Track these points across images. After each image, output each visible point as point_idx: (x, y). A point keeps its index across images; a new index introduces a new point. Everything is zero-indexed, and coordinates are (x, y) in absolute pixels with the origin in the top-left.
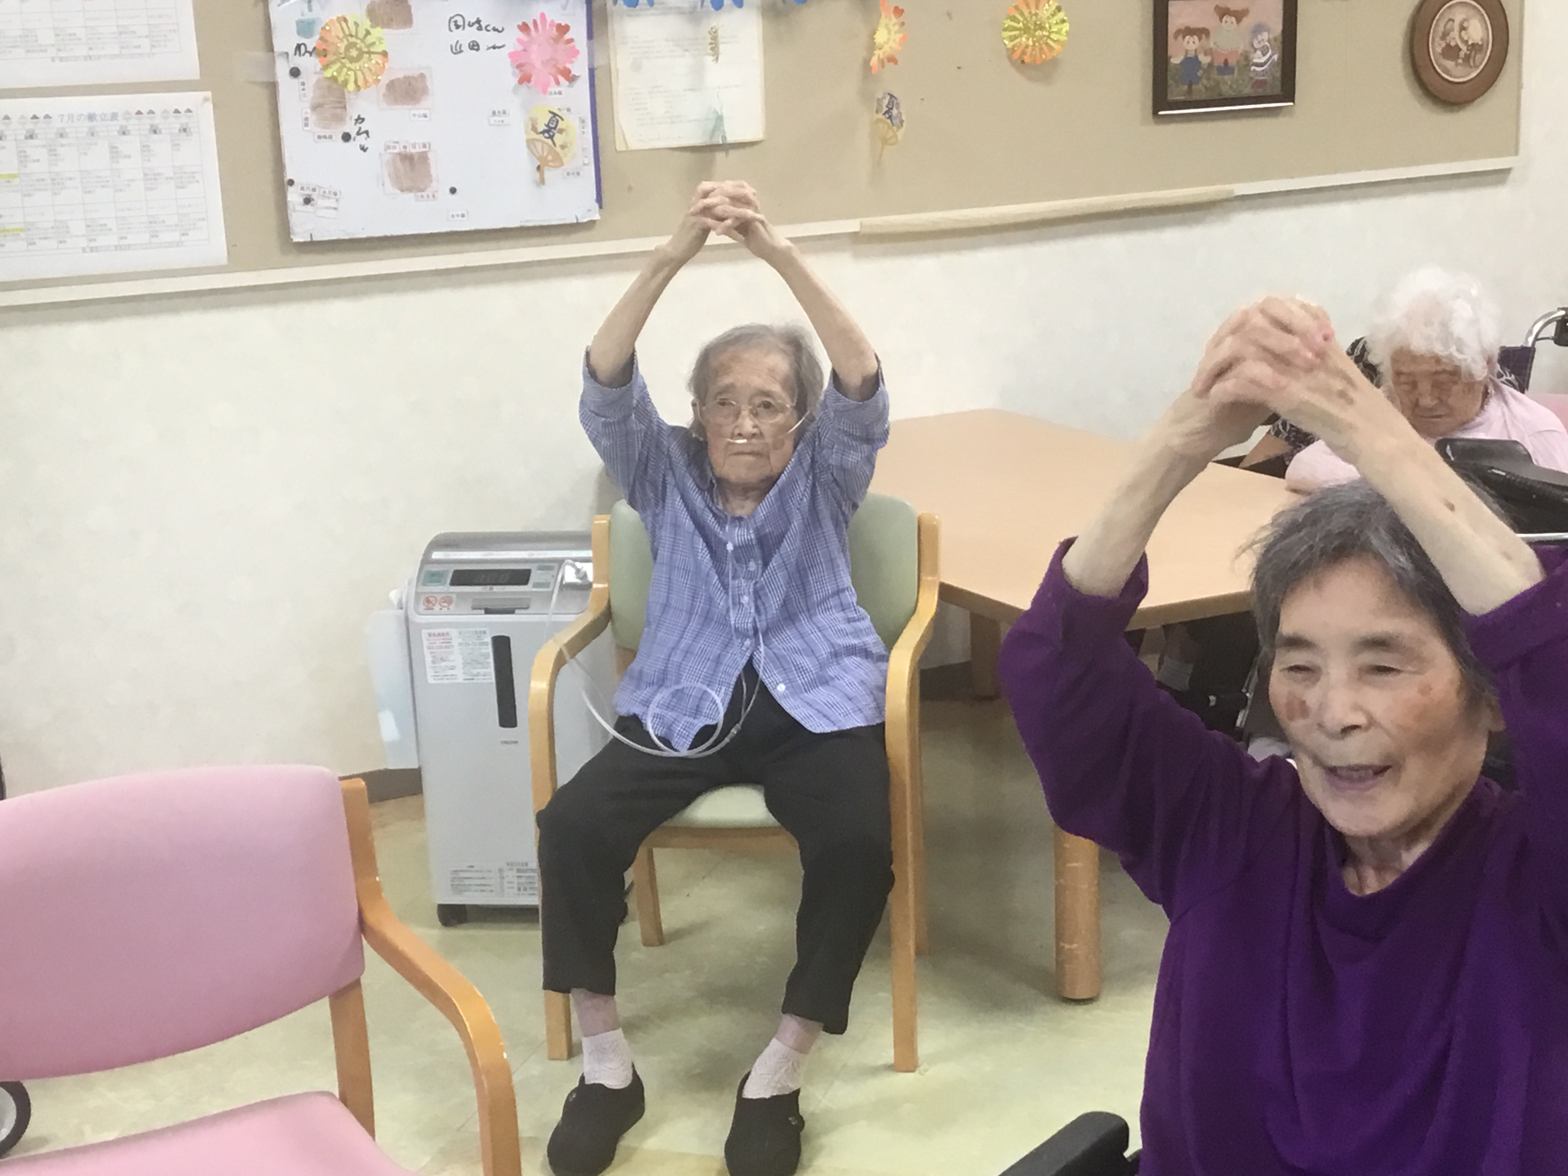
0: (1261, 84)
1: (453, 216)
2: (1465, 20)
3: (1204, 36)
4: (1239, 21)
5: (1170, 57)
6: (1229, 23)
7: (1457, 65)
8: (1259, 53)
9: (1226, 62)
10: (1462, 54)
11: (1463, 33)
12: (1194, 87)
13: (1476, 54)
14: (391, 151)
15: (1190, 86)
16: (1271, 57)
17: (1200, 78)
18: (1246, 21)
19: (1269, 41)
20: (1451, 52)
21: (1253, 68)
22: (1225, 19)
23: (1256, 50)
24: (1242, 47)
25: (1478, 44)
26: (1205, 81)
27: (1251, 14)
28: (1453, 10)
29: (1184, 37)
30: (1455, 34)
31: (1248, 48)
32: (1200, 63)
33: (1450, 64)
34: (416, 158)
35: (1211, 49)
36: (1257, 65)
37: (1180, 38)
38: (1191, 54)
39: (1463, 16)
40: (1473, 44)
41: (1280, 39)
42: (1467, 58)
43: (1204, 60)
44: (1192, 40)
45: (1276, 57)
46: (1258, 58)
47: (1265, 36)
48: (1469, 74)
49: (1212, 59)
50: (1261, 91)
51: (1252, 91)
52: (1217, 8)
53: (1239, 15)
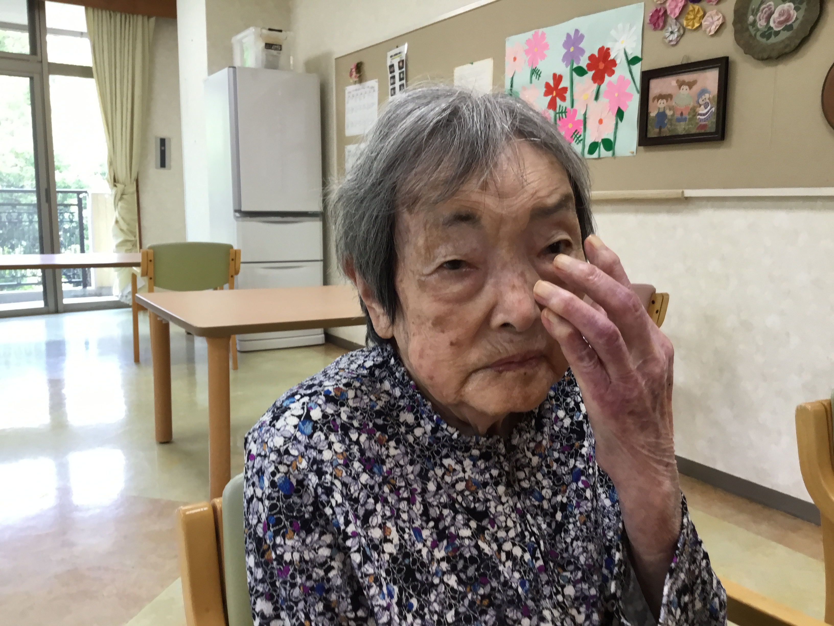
0: (704, 126)
3: (669, 99)
4: (690, 88)
5: (650, 113)
6: (685, 89)
8: (702, 107)
9: (682, 114)
12: (662, 130)
15: (660, 128)
16: (710, 109)
17: (666, 124)
18: (694, 88)
19: (709, 99)
21: (698, 117)
22: (682, 87)
23: (700, 105)
24: (692, 104)
26: (669, 126)
27: (698, 84)
29: (658, 101)
31: (696, 105)
32: (666, 115)
35: (673, 106)
36: (701, 115)
37: (656, 101)
38: (661, 110)
41: (716, 99)
43: (669, 113)
44: (662, 102)
45: (713, 109)
46: (702, 110)
47: (707, 96)
49: (674, 112)
50: (703, 131)
51: (698, 131)
52: (678, 81)
53: (691, 85)
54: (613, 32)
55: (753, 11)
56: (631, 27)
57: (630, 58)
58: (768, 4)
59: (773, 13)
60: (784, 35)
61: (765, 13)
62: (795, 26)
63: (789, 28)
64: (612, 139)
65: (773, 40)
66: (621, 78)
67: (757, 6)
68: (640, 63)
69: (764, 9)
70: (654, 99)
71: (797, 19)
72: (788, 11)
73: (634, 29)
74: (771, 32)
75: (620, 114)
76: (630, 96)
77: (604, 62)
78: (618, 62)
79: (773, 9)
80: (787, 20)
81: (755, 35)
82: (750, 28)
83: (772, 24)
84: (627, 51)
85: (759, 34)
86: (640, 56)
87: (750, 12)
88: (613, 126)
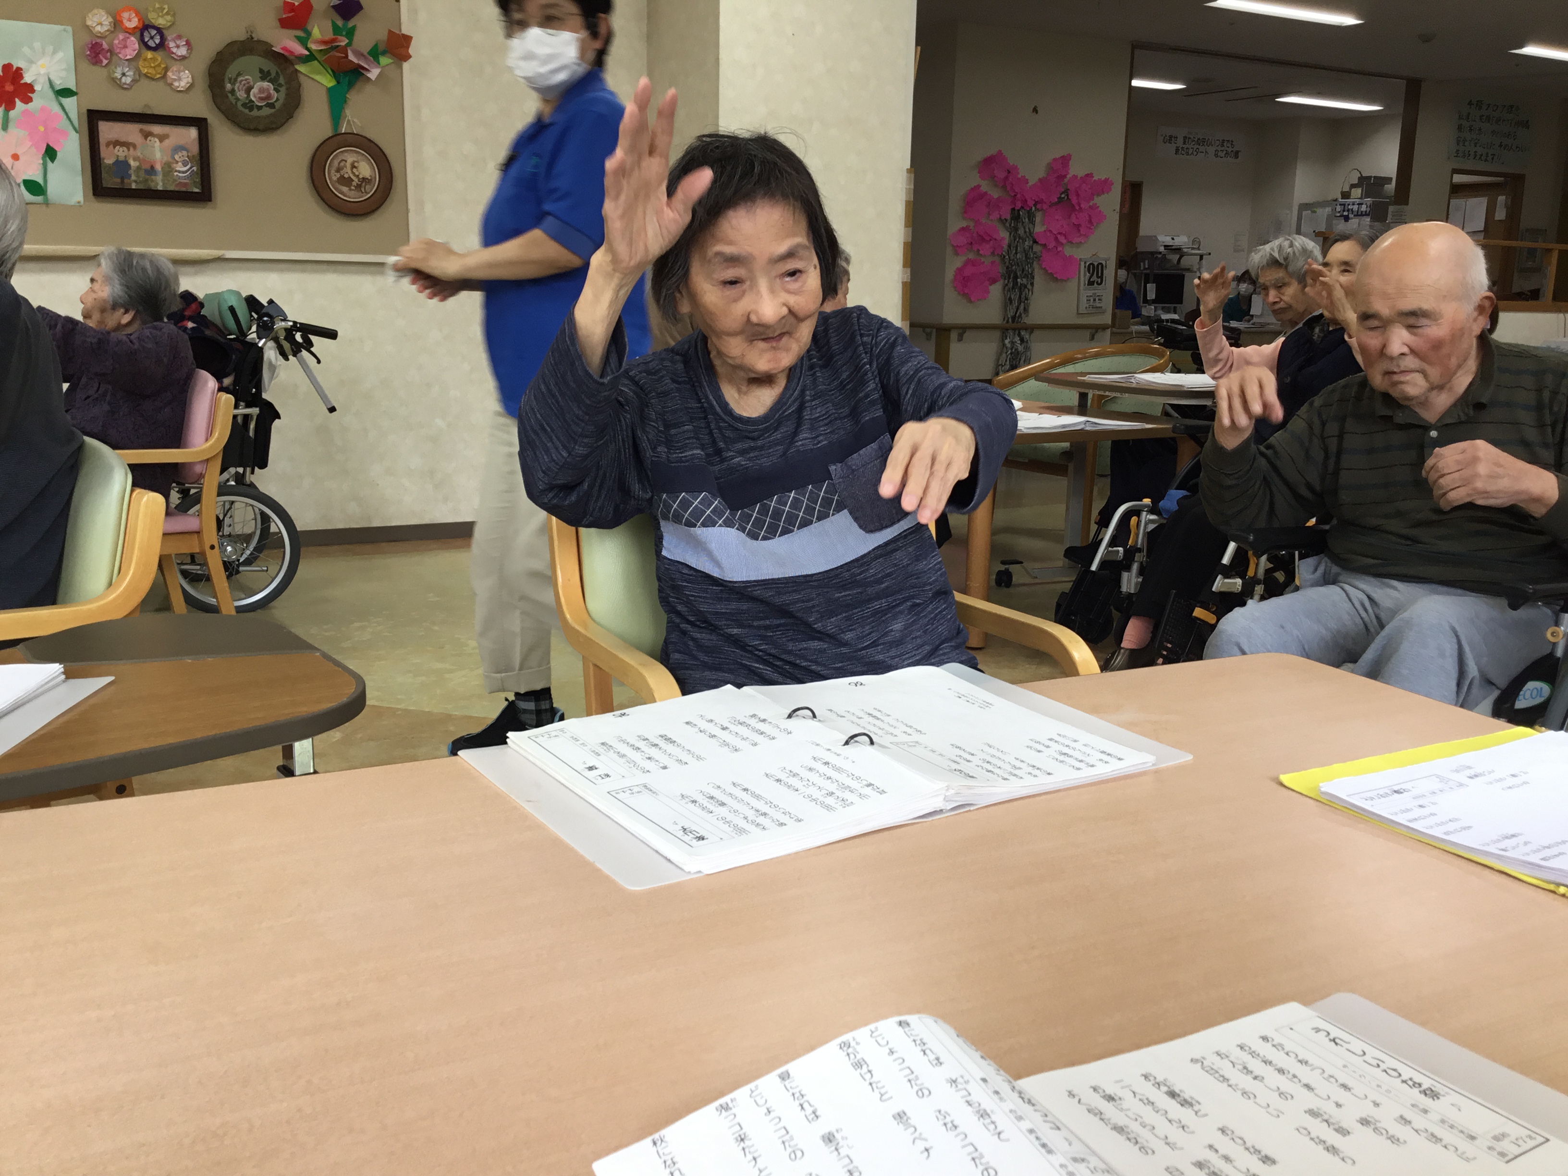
0: (185, 185)
2: (354, 162)
3: (131, 149)
4: (161, 141)
5: (104, 159)
6: (153, 141)
7: (350, 190)
8: (180, 164)
9: (152, 167)
10: (354, 183)
11: (355, 170)
12: (125, 181)
13: (366, 185)
15: (122, 179)
16: (191, 168)
17: (130, 175)
18: (167, 142)
19: (188, 157)
20: (345, 181)
21: (176, 174)
22: (149, 138)
23: (177, 162)
24: (165, 159)
25: (367, 179)
27: (171, 138)
28: (346, 154)
29: (114, 147)
30: (348, 169)
31: (171, 160)
32: (129, 165)
33: (345, 189)
35: (139, 157)
36: (179, 172)
37: (111, 146)
38: (121, 159)
39: (355, 159)
40: (363, 178)
42: (358, 187)
43: (133, 163)
44: (121, 149)
45: (195, 168)
46: (180, 167)
47: (185, 153)
48: (362, 197)
49: (140, 164)
50: (184, 189)
51: (177, 189)
52: (141, 131)
53: (162, 138)
54: (26, 50)
55: (230, 79)
56: (54, 52)
57: (58, 88)
58: (247, 77)
59: (253, 88)
60: (267, 111)
61: (244, 85)
62: (278, 105)
63: (271, 106)
64: (40, 181)
65: (255, 113)
66: (43, 109)
67: (234, 76)
68: (75, 97)
69: (242, 81)
70: (108, 144)
71: (277, 100)
72: (268, 90)
73: (60, 55)
74: (253, 105)
75: (50, 153)
76: (65, 134)
77: (13, 83)
78: (37, 87)
79: (252, 83)
80: (269, 97)
81: (236, 103)
82: (229, 95)
83: (253, 99)
84: (52, 78)
85: (239, 104)
86: (74, 89)
87: (226, 80)
88: (41, 167)
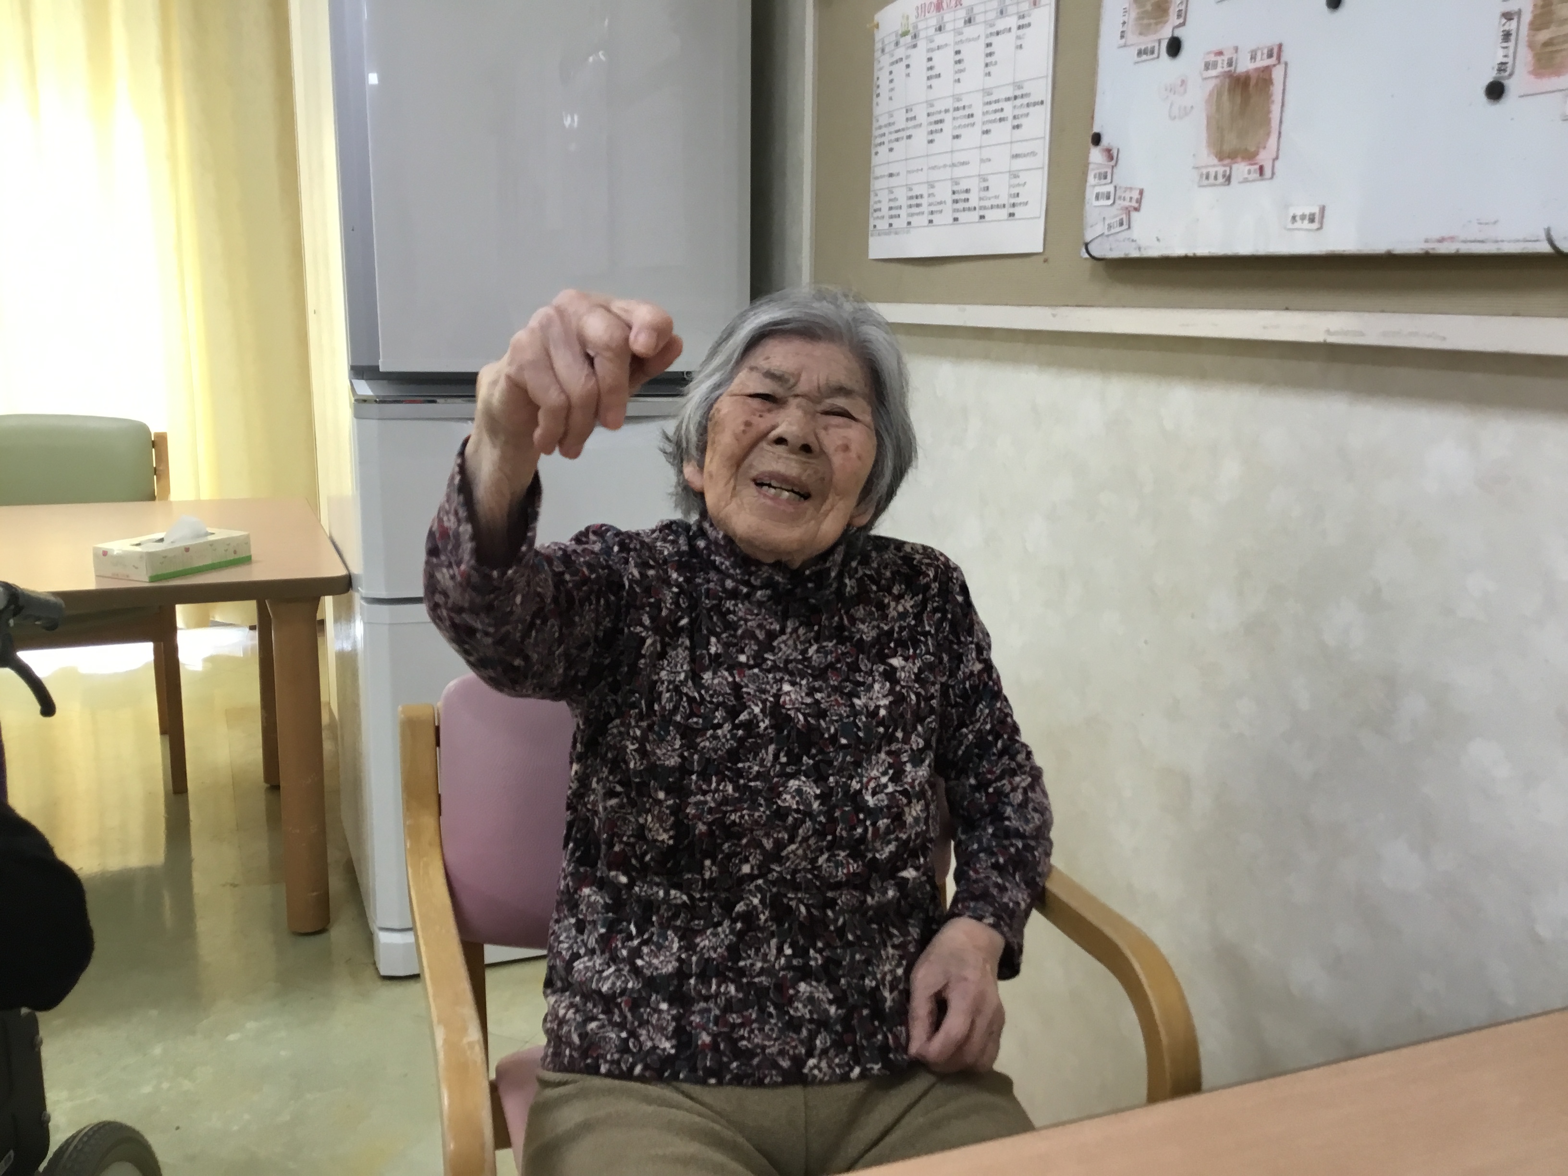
1: (1294, 218)
14: (1213, 73)
34: (1253, 82)
